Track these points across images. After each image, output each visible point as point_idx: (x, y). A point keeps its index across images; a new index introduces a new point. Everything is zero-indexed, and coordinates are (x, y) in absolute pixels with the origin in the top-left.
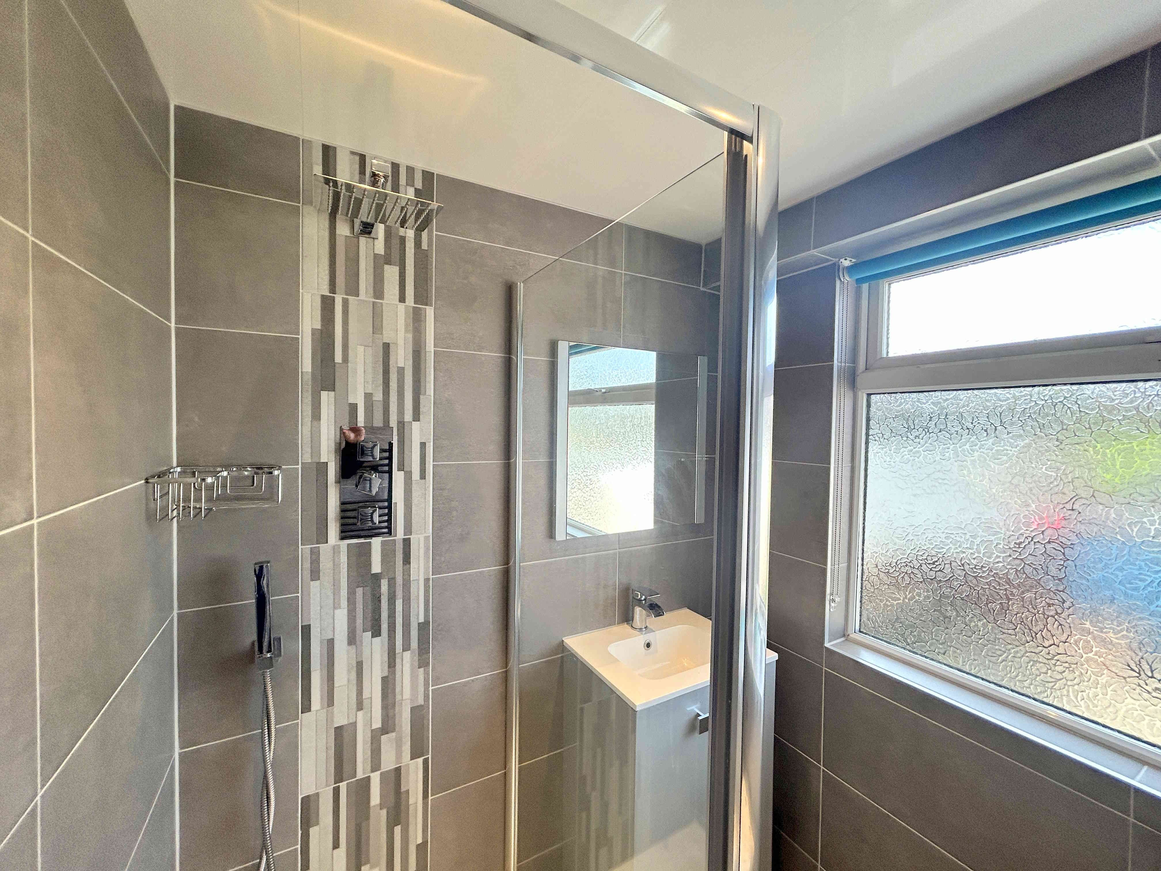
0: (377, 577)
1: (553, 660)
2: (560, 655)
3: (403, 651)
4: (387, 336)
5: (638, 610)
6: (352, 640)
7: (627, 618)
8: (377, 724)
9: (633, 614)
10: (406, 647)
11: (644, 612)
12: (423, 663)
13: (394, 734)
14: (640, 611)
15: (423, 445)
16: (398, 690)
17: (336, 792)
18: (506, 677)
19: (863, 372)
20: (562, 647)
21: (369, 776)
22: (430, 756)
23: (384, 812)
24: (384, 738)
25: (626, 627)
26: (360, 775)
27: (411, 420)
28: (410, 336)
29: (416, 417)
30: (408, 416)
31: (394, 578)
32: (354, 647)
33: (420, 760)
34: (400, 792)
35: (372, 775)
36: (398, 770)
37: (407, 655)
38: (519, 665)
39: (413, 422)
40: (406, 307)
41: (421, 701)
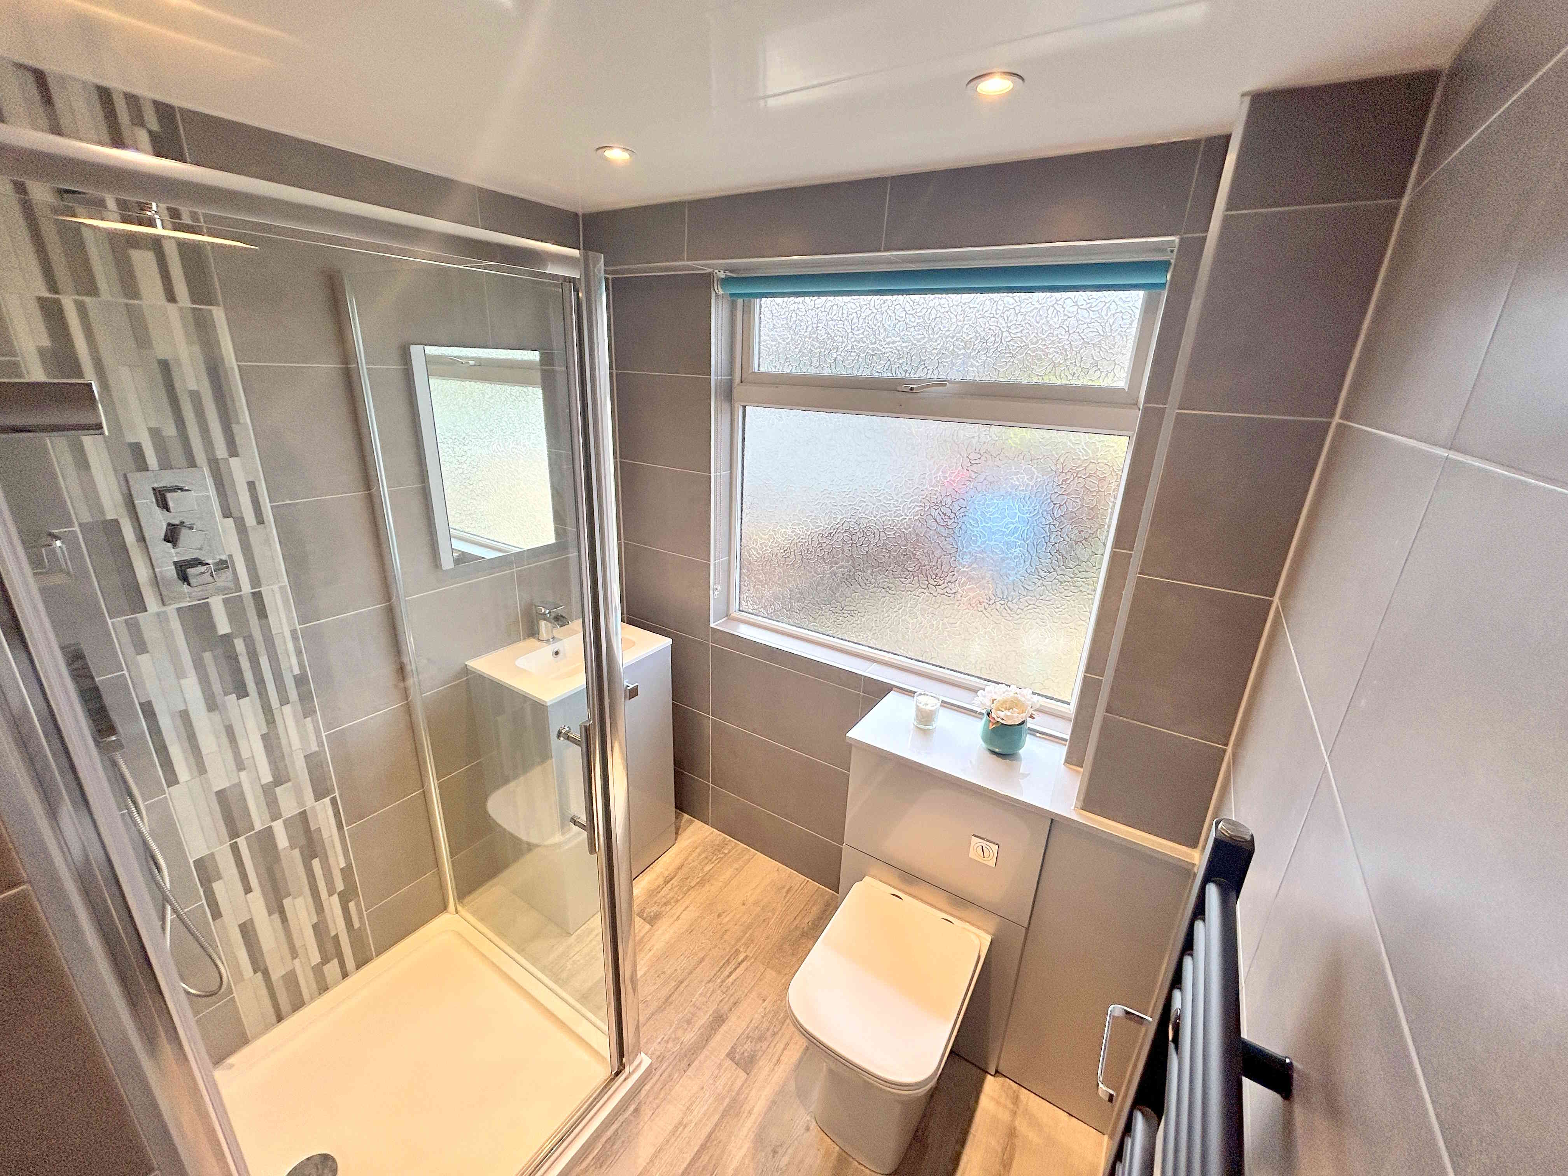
0: (227, 639)
1: (458, 685)
2: (465, 679)
3: (282, 705)
4: (162, 350)
5: (543, 624)
6: (212, 705)
7: (532, 632)
8: (267, 777)
9: (538, 628)
10: (284, 701)
11: (549, 624)
12: (308, 712)
13: (290, 784)
14: (545, 624)
15: (251, 485)
16: (284, 741)
17: (235, 848)
18: (408, 709)
19: (738, 385)
20: (466, 670)
21: (270, 827)
22: (337, 794)
23: (296, 853)
24: (278, 790)
25: (532, 642)
26: (258, 827)
27: (226, 455)
28: (196, 348)
29: (233, 452)
30: (221, 451)
31: (251, 636)
32: (217, 712)
33: (327, 800)
34: (310, 831)
35: (273, 824)
36: (303, 815)
37: (287, 709)
38: (422, 694)
39: (230, 459)
40: (181, 309)
41: (314, 748)
